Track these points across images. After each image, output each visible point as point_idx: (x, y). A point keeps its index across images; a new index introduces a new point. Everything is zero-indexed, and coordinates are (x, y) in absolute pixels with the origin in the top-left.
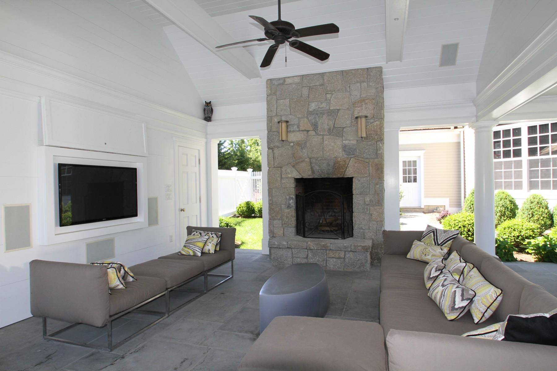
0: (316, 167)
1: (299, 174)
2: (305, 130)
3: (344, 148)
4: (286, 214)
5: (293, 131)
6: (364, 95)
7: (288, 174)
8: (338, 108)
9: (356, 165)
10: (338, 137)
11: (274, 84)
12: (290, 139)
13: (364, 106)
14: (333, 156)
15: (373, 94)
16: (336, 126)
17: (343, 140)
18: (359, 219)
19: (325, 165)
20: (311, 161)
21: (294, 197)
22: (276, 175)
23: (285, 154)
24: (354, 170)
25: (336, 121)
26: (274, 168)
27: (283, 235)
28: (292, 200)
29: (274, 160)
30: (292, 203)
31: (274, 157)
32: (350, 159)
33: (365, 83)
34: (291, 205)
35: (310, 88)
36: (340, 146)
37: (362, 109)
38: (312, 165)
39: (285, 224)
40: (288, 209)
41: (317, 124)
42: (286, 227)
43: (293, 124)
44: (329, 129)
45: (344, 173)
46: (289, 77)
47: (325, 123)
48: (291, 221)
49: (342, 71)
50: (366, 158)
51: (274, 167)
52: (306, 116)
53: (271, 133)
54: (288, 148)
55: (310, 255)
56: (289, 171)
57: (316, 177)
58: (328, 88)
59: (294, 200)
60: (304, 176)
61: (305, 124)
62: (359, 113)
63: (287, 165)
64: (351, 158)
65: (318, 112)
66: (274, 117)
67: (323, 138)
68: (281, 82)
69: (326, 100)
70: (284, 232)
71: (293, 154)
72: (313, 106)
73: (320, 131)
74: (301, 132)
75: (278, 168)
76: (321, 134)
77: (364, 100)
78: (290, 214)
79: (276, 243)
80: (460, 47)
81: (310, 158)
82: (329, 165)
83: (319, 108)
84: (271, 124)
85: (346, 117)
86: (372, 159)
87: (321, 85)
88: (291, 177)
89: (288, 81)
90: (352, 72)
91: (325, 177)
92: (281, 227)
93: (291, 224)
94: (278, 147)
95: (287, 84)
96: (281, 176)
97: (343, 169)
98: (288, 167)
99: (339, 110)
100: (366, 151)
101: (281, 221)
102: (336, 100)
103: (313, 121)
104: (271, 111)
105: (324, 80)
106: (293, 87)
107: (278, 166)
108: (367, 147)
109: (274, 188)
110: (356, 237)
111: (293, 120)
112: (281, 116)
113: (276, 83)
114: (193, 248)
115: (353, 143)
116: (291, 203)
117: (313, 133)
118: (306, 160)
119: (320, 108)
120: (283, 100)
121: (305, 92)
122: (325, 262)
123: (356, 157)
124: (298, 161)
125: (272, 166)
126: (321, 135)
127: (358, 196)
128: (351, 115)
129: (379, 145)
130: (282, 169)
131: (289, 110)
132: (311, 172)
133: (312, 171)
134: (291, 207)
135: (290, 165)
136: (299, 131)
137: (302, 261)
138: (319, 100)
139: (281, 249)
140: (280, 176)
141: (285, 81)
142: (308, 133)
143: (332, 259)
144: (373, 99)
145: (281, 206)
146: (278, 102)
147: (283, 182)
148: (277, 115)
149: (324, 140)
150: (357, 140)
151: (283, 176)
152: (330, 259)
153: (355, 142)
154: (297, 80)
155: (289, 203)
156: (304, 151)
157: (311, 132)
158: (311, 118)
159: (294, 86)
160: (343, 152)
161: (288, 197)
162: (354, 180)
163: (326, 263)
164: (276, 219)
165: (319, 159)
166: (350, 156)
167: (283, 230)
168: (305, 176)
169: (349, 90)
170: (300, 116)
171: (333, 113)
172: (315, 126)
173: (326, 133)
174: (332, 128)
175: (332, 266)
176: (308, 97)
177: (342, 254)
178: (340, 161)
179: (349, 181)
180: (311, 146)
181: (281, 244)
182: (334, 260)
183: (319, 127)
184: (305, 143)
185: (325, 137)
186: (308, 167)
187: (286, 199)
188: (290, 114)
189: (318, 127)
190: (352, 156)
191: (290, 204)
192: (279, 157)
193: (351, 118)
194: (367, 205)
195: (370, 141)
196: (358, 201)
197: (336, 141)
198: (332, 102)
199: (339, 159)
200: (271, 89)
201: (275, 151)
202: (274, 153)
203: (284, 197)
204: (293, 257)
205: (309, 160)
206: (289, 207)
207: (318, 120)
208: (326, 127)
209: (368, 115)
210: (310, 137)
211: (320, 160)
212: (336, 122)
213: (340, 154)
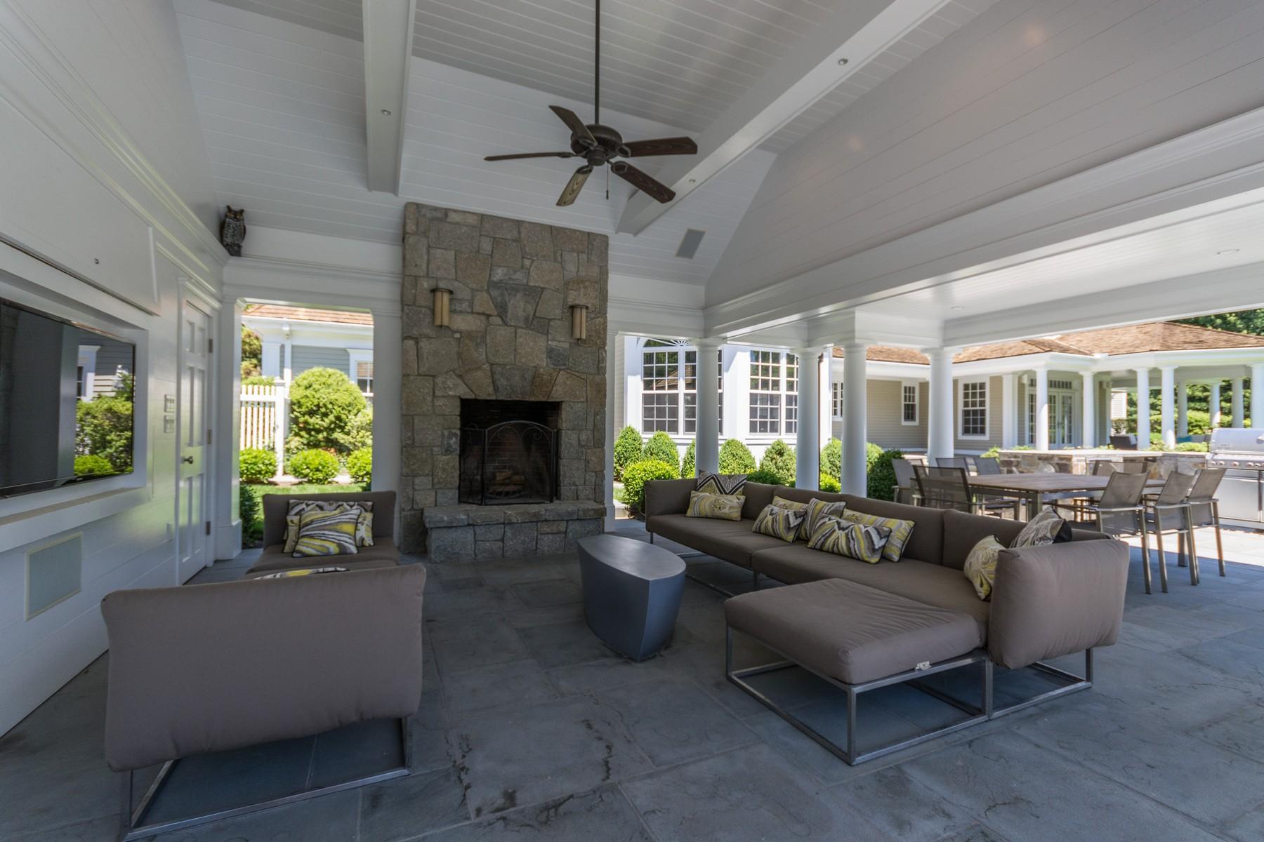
0: (502, 380)
1: (469, 391)
2: (483, 314)
3: (550, 352)
4: (443, 465)
5: (461, 312)
6: (582, 273)
7: (447, 389)
8: (542, 286)
9: (568, 383)
10: (540, 333)
11: (424, 215)
12: (455, 327)
13: (582, 290)
14: (533, 365)
15: (595, 275)
16: (537, 314)
17: (548, 340)
18: (571, 469)
19: (517, 378)
20: (493, 370)
21: (458, 432)
22: (422, 390)
23: (443, 352)
24: (565, 390)
25: (539, 306)
26: (419, 377)
27: (433, 505)
28: (454, 439)
29: (420, 361)
30: (454, 443)
31: (419, 355)
32: (559, 373)
33: (583, 255)
34: (454, 447)
35: (496, 242)
36: (544, 350)
37: (579, 295)
38: (495, 376)
39: (439, 482)
40: (446, 455)
41: (507, 306)
42: (440, 488)
43: (460, 297)
44: (527, 319)
45: (550, 394)
46: (455, 211)
47: (519, 306)
48: (453, 477)
49: (551, 227)
50: (582, 373)
51: (419, 375)
52: (486, 288)
53: (415, 308)
54: (449, 342)
55: (509, 534)
56: (449, 383)
57: (501, 398)
58: (527, 249)
59: (459, 438)
60: (479, 396)
61: (483, 302)
62: (574, 299)
63: (447, 373)
64: (560, 370)
65: (508, 286)
66: (421, 278)
67: (516, 333)
68: (439, 215)
69: (523, 267)
70: (436, 499)
71: (459, 354)
72: (499, 274)
73: (510, 320)
74: (475, 316)
75: (426, 377)
76: (512, 324)
77: (583, 282)
78: (451, 465)
79: (445, 518)
80: (706, 236)
81: (492, 365)
82: (525, 379)
83: (510, 278)
84: (413, 291)
85: (555, 302)
86: (590, 374)
87: (514, 241)
88: (453, 396)
89: (454, 217)
90: (565, 233)
91: (518, 399)
92: (430, 489)
93: (451, 483)
94: (429, 337)
95: (449, 223)
96: (434, 392)
97: (548, 387)
98: (448, 376)
99: (543, 289)
100: (583, 361)
101: (431, 478)
102: (539, 272)
103: (499, 299)
104: (416, 265)
105: (519, 232)
106: (463, 231)
107: (427, 373)
108: (586, 356)
109: (416, 415)
110: (566, 498)
111: (463, 293)
112: (437, 279)
113: (429, 215)
114: (337, 537)
115: (564, 346)
116: (452, 444)
117: (498, 321)
118: (485, 366)
119: (513, 280)
120: (443, 251)
121: (486, 246)
122: (534, 543)
123: (568, 369)
124: (470, 367)
125: (414, 372)
126: (512, 326)
127: (570, 432)
128: (562, 301)
129: (602, 354)
130: (436, 380)
131: (454, 270)
132: (492, 388)
133: (494, 388)
134: (453, 451)
135: (451, 373)
136: (472, 313)
137: (493, 546)
138: (509, 265)
139: (454, 529)
140: (431, 393)
141: (446, 215)
142: (488, 319)
143: (546, 536)
144: (596, 283)
145: (432, 449)
146: (432, 251)
147: (437, 404)
148: (428, 276)
149: (518, 336)
150: (570, 343)
151: (437, 393)
152: (543, 536)
153: (566, 345)
154: (471, 220)
155: (448, 444)
156: (481, 350)
157: (493, 318)
158: (495, 293)
159: (464, 229)
160: (548, 359)
161: (446, 433)
162: (564, 406)
163: (537, 543)
164: (420, 475)
165: (508, 367)
166: (558, 367)
167: (434, 494)
168: (483, 396)
169: (560, 260)
170: (474, 286)
171: (534, 293)
172: (502, 310)
173: (521, 324)
174: (531, 317)
175: (546, 548)
176: (491, 256)
177: (562, 527)
178: (543, 374)
179: (554, 407)
180: (493, 342)
181: (456, 519)
182: (550, 537)
183: (510, 312)
184: (484, 337)
185: (519, 331)
186: (488, 380)
187: (443, 435)
188: (456, 280)
189: (507, 312)
190: (562, 368)
191: (451, 446)
192: (429, 357)
193: (563, 305)
194: (583, 446)
195: (590, 347)
196: (569, 439)
197: (537, 339)
198: (532, 273)
199: (542, 370)
200: (418, 223)
201: (422, 344)
202: (419, 347)
203: (440, 433)
204: (476, 541)
205: (489, 368)
206: (448, 451)
207: (507, 299)
208: (521, 313)
209: (589, 305)
210: (492, 327)
211: (510, 369)
212: (538, 308)
213: (543, 362)
